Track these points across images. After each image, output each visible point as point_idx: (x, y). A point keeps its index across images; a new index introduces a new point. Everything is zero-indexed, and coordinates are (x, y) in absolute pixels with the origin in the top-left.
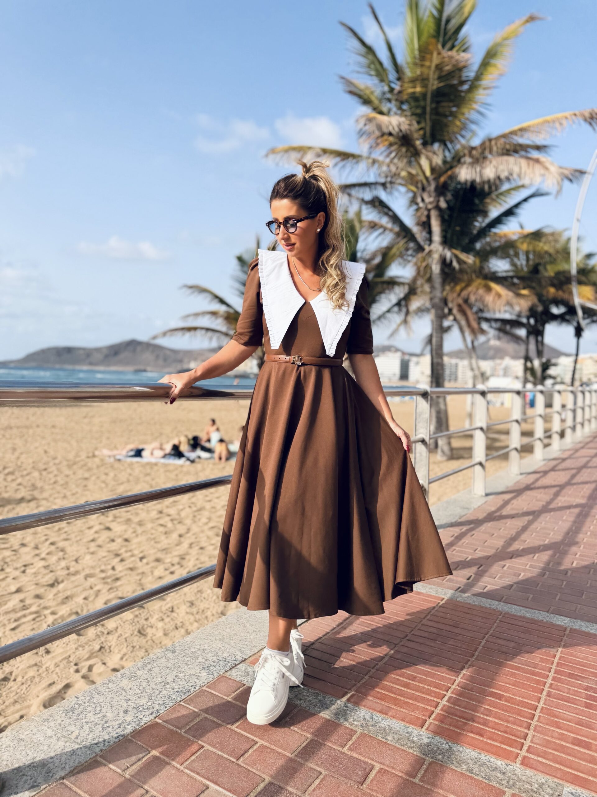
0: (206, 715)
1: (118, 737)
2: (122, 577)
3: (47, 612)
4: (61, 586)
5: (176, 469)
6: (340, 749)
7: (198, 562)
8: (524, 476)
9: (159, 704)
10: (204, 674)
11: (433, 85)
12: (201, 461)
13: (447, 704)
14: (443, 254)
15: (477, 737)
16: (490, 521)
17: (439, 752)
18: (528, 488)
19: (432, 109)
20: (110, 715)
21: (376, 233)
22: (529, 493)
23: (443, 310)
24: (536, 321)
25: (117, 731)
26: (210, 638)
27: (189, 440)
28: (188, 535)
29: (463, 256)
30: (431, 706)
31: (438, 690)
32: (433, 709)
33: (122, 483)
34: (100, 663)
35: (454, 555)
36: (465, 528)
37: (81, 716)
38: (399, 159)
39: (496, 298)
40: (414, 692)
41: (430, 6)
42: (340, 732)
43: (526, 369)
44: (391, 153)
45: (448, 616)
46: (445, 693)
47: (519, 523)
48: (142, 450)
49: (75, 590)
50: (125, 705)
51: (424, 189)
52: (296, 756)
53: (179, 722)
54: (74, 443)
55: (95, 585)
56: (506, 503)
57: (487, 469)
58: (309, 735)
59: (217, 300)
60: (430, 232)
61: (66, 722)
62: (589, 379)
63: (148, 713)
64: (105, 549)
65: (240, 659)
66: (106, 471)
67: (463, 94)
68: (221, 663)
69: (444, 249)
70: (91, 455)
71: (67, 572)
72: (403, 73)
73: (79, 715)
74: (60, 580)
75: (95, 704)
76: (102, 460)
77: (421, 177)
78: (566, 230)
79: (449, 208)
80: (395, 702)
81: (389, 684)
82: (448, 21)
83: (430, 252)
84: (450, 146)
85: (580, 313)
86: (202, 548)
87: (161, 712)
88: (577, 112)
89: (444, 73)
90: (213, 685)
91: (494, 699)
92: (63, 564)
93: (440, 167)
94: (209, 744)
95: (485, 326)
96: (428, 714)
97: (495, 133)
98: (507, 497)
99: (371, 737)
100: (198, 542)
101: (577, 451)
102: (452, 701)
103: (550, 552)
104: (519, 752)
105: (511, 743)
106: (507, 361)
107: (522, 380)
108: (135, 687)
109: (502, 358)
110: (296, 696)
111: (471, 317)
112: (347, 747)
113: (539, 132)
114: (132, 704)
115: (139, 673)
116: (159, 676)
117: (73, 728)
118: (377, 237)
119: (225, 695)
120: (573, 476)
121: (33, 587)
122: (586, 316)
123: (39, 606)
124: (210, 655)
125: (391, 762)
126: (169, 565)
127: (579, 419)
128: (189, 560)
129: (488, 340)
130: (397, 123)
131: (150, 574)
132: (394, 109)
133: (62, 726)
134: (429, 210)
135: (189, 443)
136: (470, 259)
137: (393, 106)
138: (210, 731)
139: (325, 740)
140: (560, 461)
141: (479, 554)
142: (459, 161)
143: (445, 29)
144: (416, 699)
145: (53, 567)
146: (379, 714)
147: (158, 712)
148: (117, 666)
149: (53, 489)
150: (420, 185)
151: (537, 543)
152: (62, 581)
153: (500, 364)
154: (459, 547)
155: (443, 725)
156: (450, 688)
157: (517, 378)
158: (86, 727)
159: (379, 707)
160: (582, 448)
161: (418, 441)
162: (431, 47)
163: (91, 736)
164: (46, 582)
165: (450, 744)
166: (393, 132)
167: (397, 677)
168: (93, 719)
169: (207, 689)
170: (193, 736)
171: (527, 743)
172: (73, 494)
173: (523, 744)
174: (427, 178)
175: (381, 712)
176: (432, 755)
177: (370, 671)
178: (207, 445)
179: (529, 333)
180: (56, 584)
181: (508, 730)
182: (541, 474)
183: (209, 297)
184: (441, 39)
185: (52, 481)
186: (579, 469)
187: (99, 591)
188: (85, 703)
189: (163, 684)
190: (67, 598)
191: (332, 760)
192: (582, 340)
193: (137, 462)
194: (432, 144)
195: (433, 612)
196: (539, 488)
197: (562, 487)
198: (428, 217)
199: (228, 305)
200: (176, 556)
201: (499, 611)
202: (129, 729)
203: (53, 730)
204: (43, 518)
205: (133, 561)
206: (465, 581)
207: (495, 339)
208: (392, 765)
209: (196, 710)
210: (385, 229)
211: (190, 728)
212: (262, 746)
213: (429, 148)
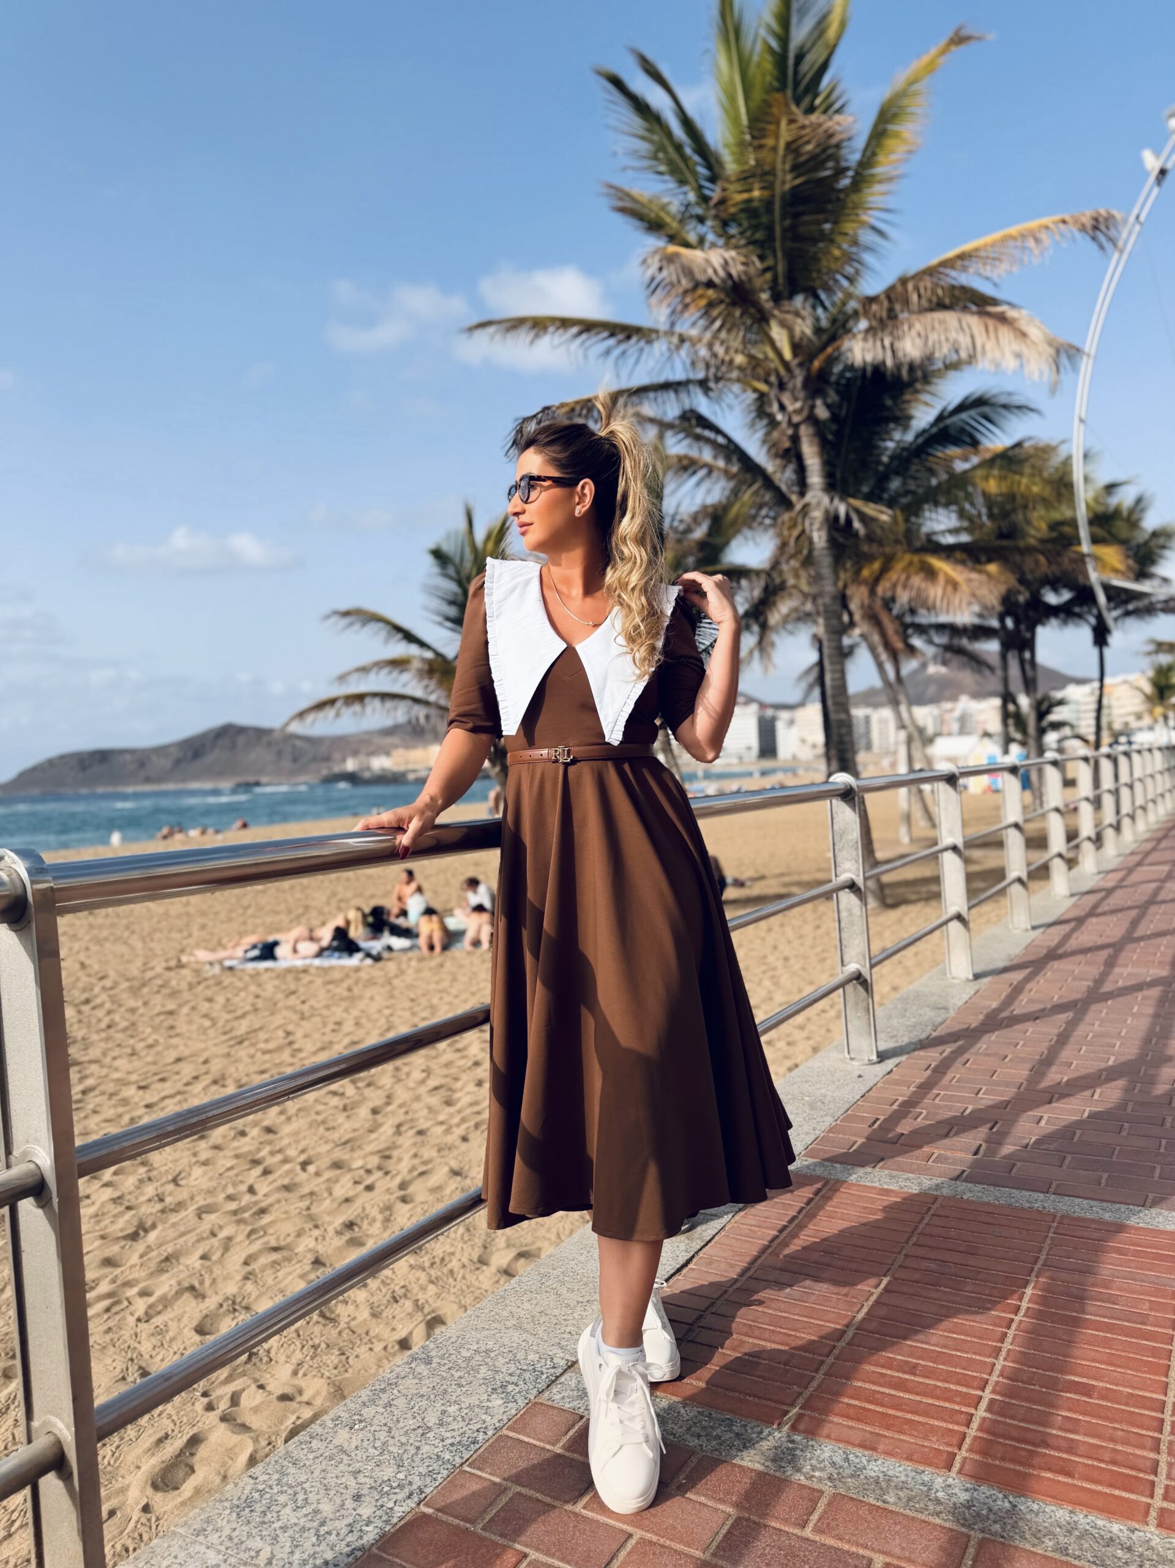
0: (519, 1489)
1: (352, 1552)
2: (271, 1205)
3: (131, 1292)
4: (152, 1236)
5: (347, 976)
6: (797, 1531)
7: (416, 1161)
8: (1041, 930)
9: (420, 1474)
10: (497, 1402)
11: (783, 182)
12: (394, 954)
13: (988, 1415)
14: (832, 510)
15: (1061, 1478)
16: (993, 1031)
17: (992, 1517)
18: (1053, 955)
19: (784, 231)
20: (326, 1508)
21: (694, 479)
22: (1056, 964)
23: (840, 618)
24: (1017, 622)
25: (349, 1539)
26: (495, 1325)
27: (364, 916)
28: (390, 1108)
29: (870, 509)
30: (957, 1423)
31: (965, 1390)
32: (962, 1429)
33: (243, 1016)
34: (253, 1387)
35: (938, 1107)
36: (948, 1049)
37: (269, 1515)
38: (729, 331)
39: (950, 588)
40: (918, 1398)
41: (763, 32)
42: (788, 1497)
43: (1006, 716)
44: (713, 322)
45: (953, 1233)
46: (979, 1393)
47: (1050, 1028)
48: (276, 944)
49: (181, 1241)
50: (352, 1483)
51: (782, 386)
52: (714, 1555)
53: (469, 1508)
54: (139, 945)
55: (221, 1227)
56: (1017, 990)
57: (972, 925)
58: (730, 1510)
59: (400, 636)
60: (801, 470)
61: (242, 1531)
62: (1126, 724)
63: (401, 1496)
64: (229, 1153)
65: (563, 1363)
66: (209, 993)
67: (842, 196)
68: (527, 1375)
69: (832, 500)
70: (173, 963)
71: (159, 1206)
72: (720, 164)
73: (264, 1513)
74: (149, 1223)
75: (291, 1487)
76: (197, 972)
77: (775, 363)
78: (1063, 442)
79: (835, 417)
80: (887, 1422)
81: (867, 1386)
82: (800, 58)
83: (806, 506)
84: (823, 296)
85: (1102, 598)
86: (420, 1133)
87: (428, 1490)
88: (1067, 217)
89: (802, 159)
90: (519, 1423)
91: (1077, 1397)
92: (150, 1190)
93: (810, 340)
94: (537, 1549)
95: (917, 642)
96: (955, 1441)
97: (914, 267)
98: (1017, 976)
99: (852, 1499)
100: (412, 1120)
101: (1130, 871)
102: (996, 1407)
103: (1121, 1083)
104: (1149, 1501)
105: (1129, 1484)
106: (965, 703)
107: (999, 739)
108: (366, 1443)
109: (954, 698)
110: (689, 1429)
111: (890, 627)
112: (811, 1525)
113: (999, 260)
114: (367, 1480)
115: (368, 1412)
116: (409, 1415)
117: (257, 1543)
118: (698, 484)
119: (549, 1443)
120: (1135, 923)
121: (97, 1243)
122: (1112, 605)
123: (113, 1281)
124: (501, 1360)
125: (903, 1549)
126: (362, 1172)
127: (1126, 808)
128: (400, 1160)
129: (924, 665)
130: (721, 261)
131: (326, 1195)
132: (711, 237)
133: (236, 1541)
134: (796, 426)
135: (366, 924)
136: (884, 515)
137: (708, 230)
138: (534, 1520)
139: (765, 1515)
140: (1103, 894)
141: (986, 1099)
142: (844, 325)
143: (796, 73)
144: (927, 1411)
145: (130, 1199)
146: (859, 1452)
147: (422, 1492)
148: (288, 1390)
149: (107, 1039)
150: (773, 379)
151: (1093, 1066)
152: (154, 1226)
153: (951, 710)
154: (945, 1088)
155: (990, 1461)
156: (986, 1382)
157: (987, 735)
158: (284, 1538)
159: (856, 1437)
160: (1139, 864)
161: (842, 888)
162: (775, 111)
163: (297, 1556)
164: (122, 1230)
165: (1011, 1498)
166: (716, 280)
167: (879, 1370)
168: (294, 1520)
169: (511, 1434)
170: (501, 1536)
171: (1161, 1481)
172: (150, 1046)
173: (1153, 1484)
174: (786, 364)
175: (862, 1446)
176: (980, 1525)
177: (823, 1362)
178: (401, 922)
179: (1006, 647)
180: (142, 1233)
181: (1119, 1458)
182: (1073, 924)
183: (382, 631)
184: (789, 93)
185: (103, 1025)
186: (1144, 908)
187: (229, 1239)
188: (271, 1487)
189: (420, 1431)
190: (167, 1259)
191: (786, 1556)
192: (1107, 651)
193: (267, 970)
194: (791, 297)
195: (921, 1227)
196: (1074, 953)
197: (1117, 948)
198: (795, 439)
199: (422, 644)
200: (372, 1153)
201: (1049, 1213)
202: (371, 1534)
203: (219, 1552)
204: (171, 1128)
205: (288, 1172)
206: (970, 1157)
207: (935, 663)
208: (907, 1554)
209: (497, 1480)
210: (711, 470)
211: (492, 1520)
212: (643, 1541)
213: (786, 305)
